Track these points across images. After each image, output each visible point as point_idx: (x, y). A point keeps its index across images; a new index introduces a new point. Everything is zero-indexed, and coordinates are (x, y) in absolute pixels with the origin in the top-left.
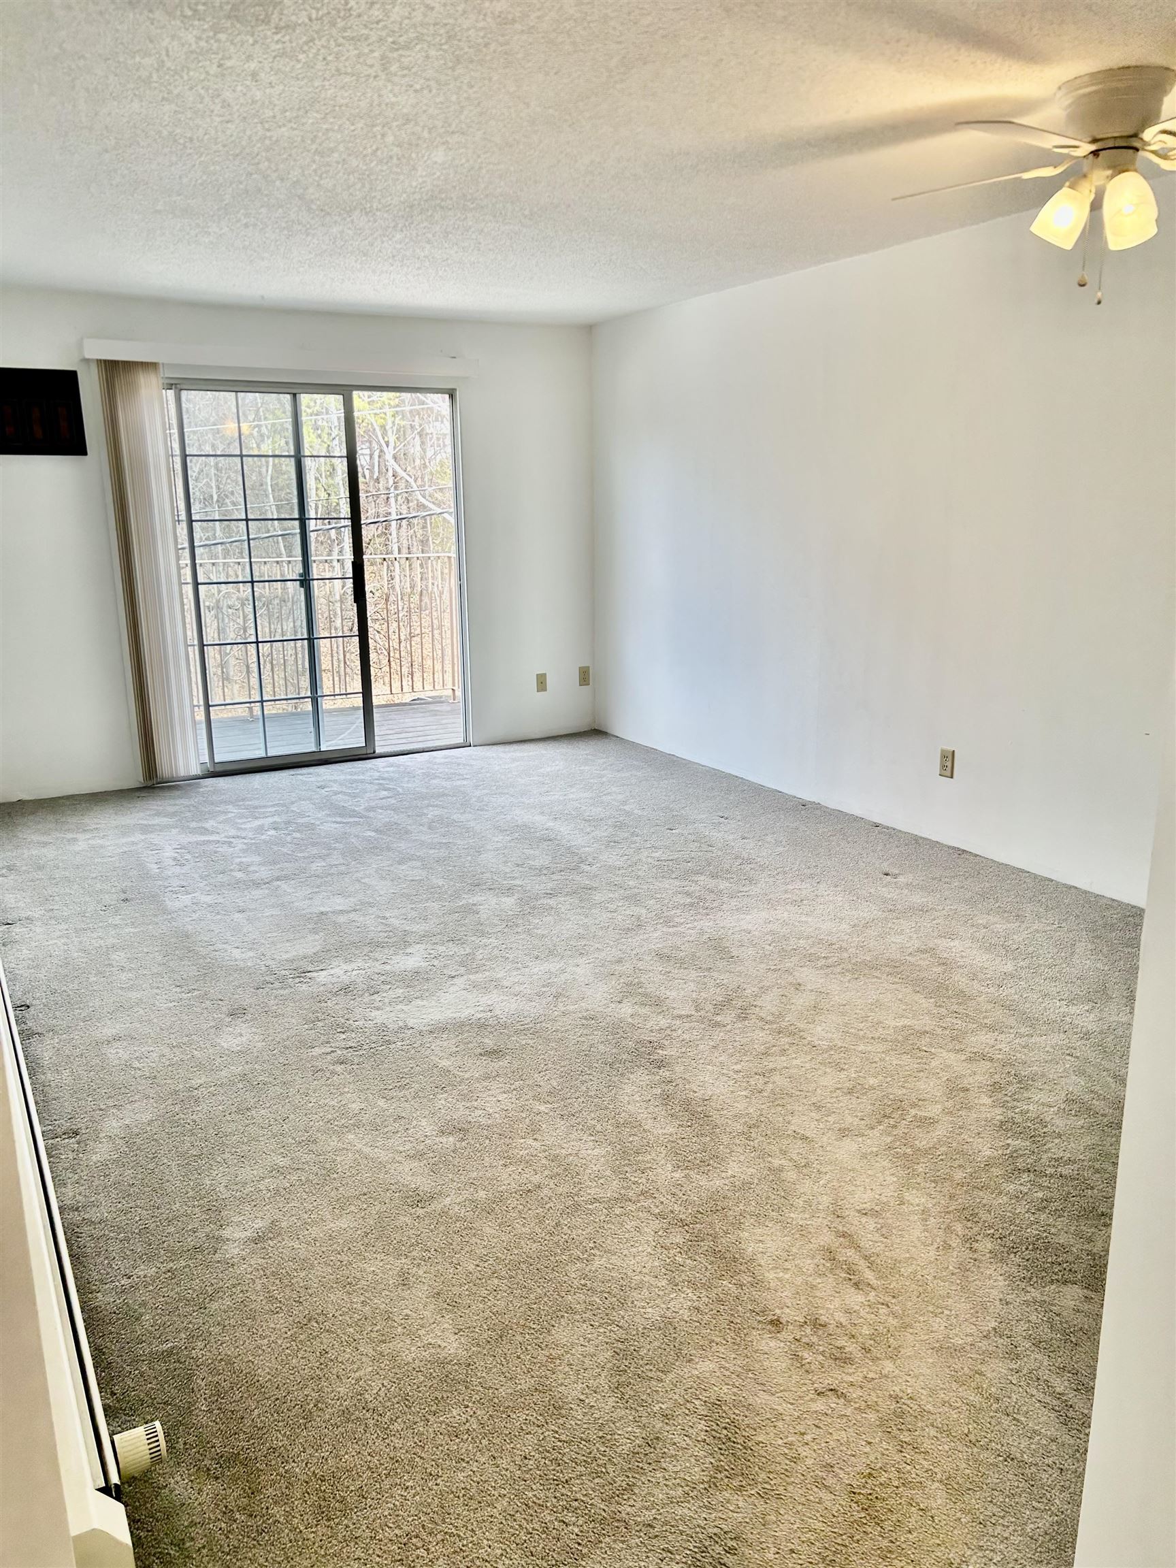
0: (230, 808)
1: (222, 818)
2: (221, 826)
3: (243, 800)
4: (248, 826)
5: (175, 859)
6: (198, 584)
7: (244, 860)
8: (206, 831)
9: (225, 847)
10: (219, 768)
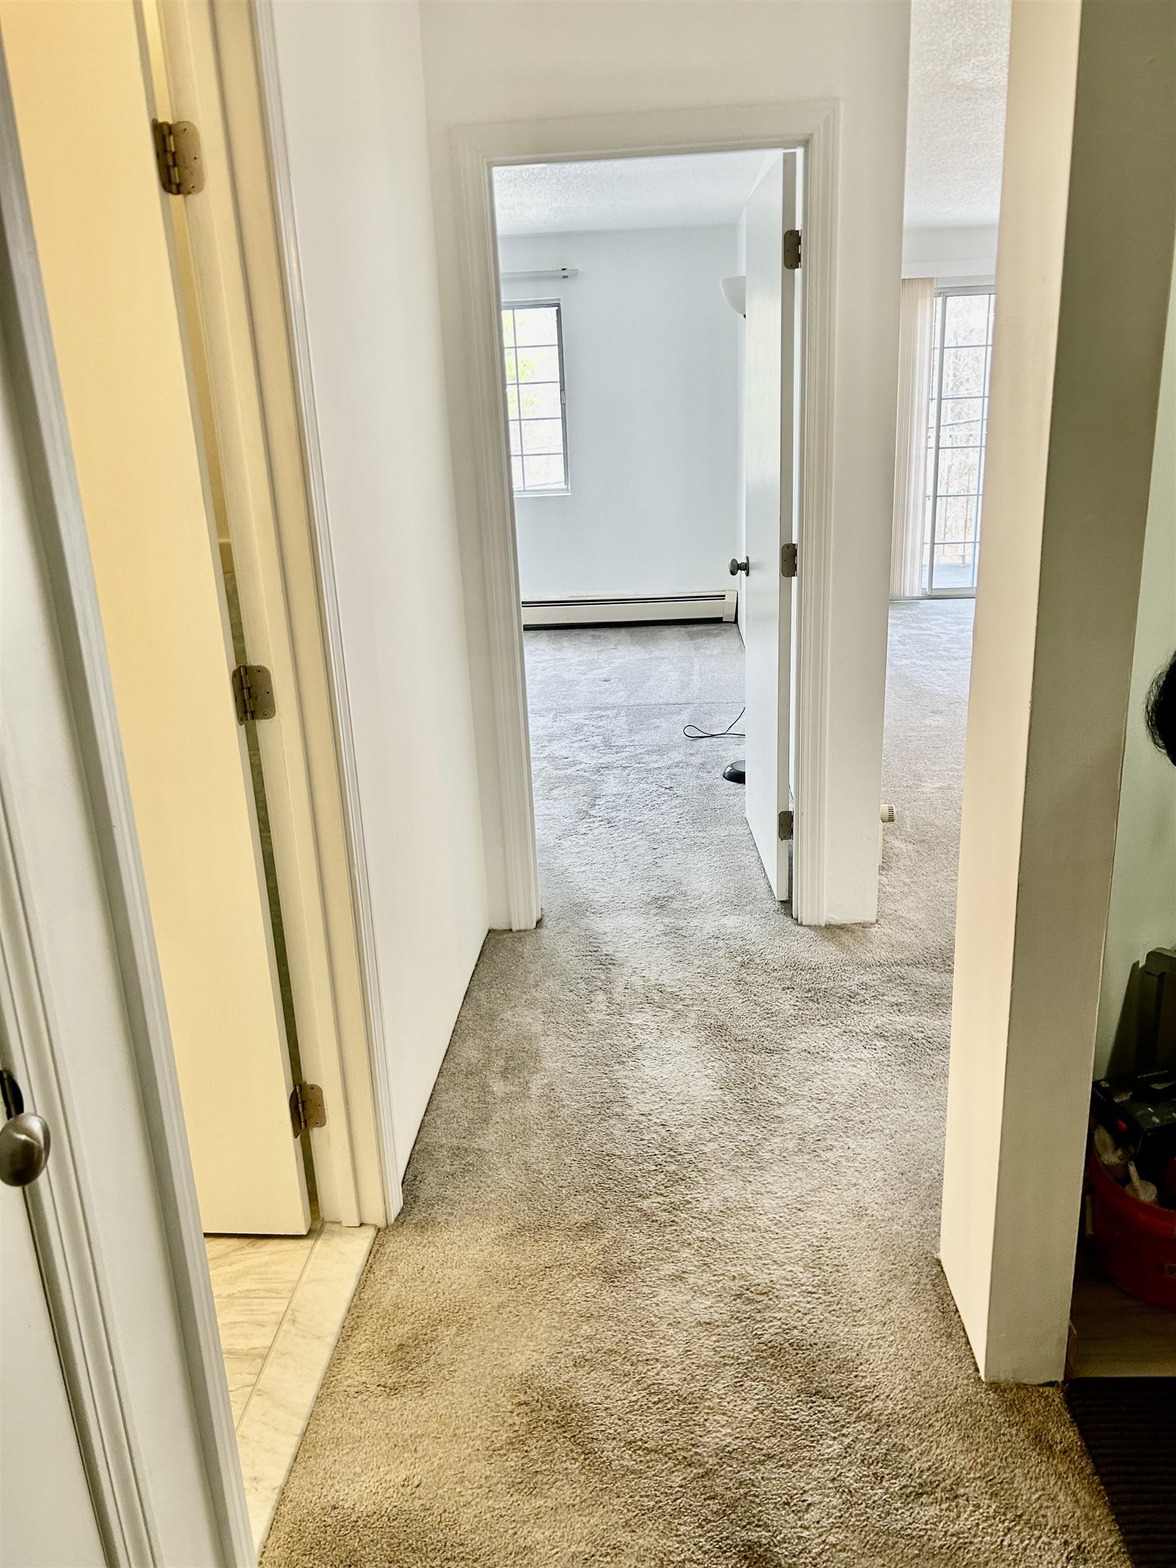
0: (941, 617)
1: (934, 623)
2: (933, 627)
3: (951, 613)
4: (952, 628)
5: (899, 641)
6: (939, 448)
7: (948, 645)
8: (922, 629)
9: (935, 638)
10: (935, 593)
